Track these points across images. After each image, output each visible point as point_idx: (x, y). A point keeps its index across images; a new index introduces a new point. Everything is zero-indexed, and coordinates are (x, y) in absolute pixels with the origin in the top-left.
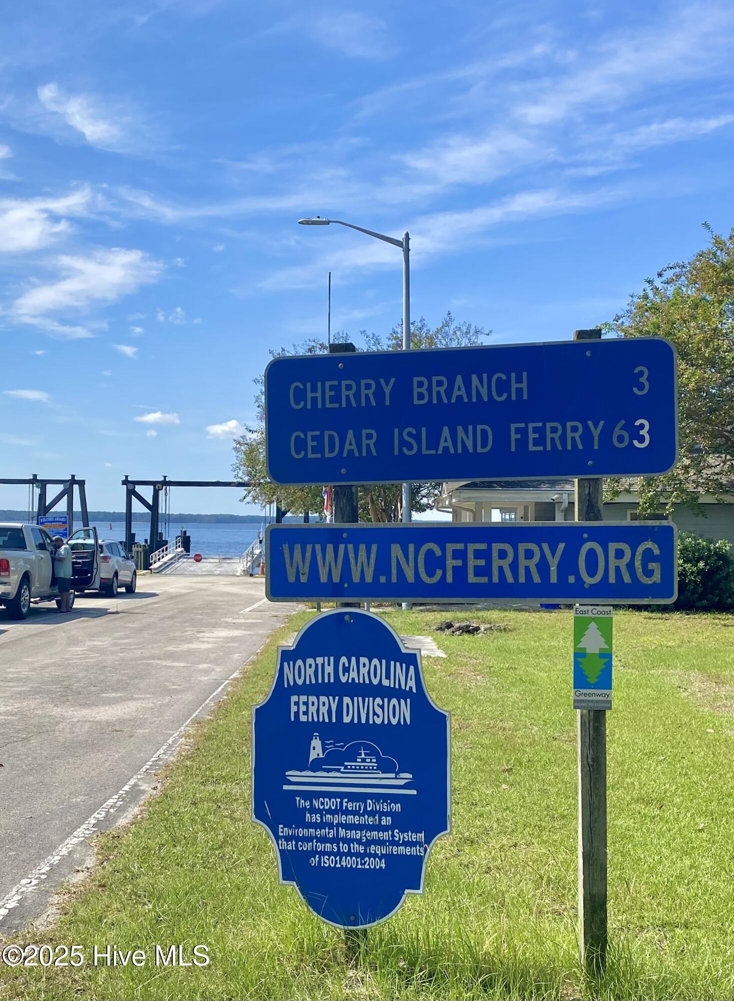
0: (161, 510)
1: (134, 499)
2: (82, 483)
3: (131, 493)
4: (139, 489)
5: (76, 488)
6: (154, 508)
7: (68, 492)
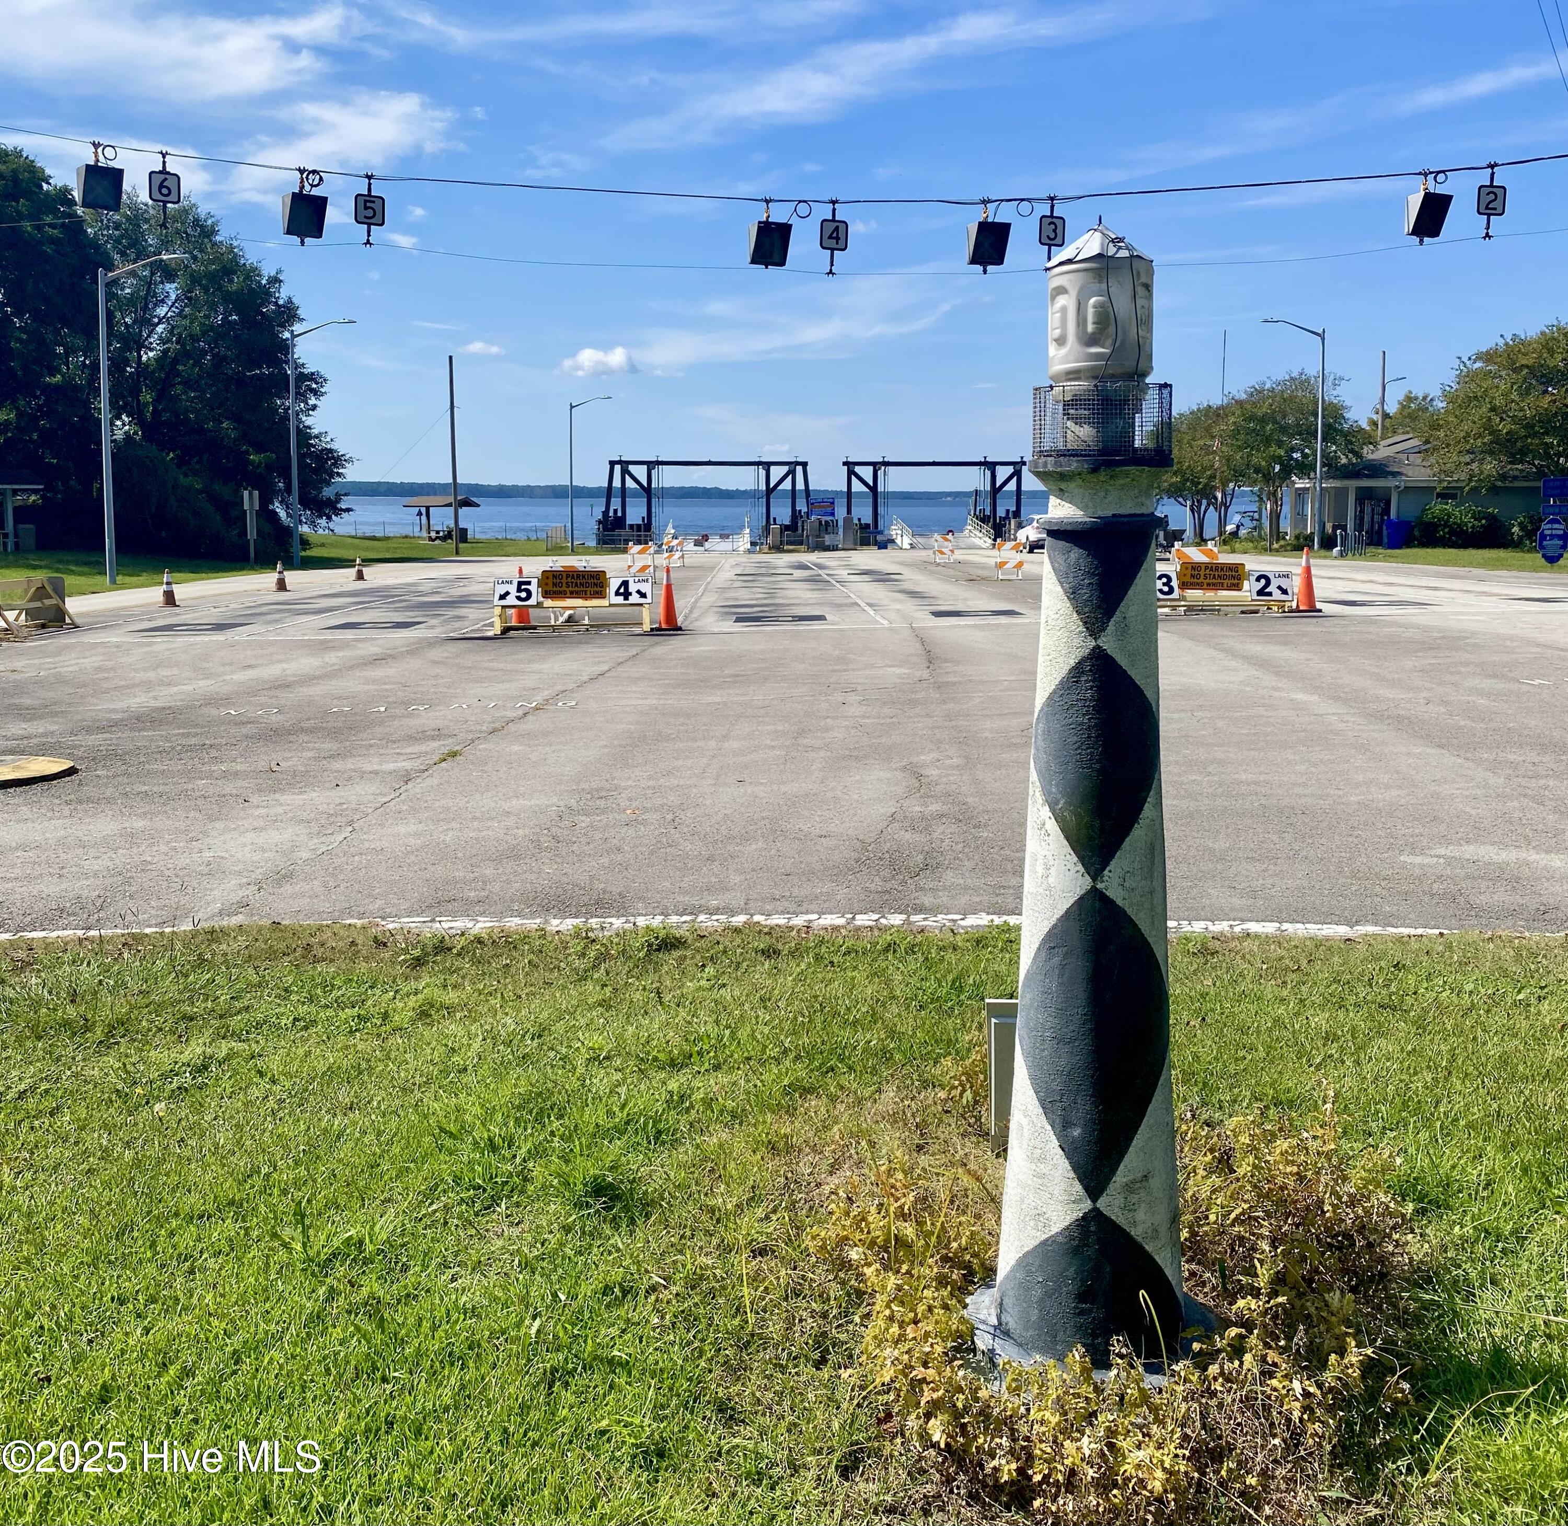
0: (880, 488)
1: (854, 479)
2: (804, 465)
3: (851, 473)
4: (857, 469)
5: (799, 469)
6: (873, 489)
7: (792, 472)
